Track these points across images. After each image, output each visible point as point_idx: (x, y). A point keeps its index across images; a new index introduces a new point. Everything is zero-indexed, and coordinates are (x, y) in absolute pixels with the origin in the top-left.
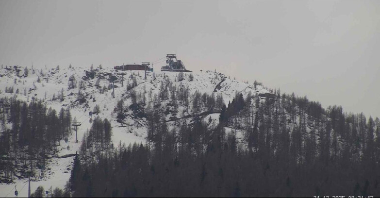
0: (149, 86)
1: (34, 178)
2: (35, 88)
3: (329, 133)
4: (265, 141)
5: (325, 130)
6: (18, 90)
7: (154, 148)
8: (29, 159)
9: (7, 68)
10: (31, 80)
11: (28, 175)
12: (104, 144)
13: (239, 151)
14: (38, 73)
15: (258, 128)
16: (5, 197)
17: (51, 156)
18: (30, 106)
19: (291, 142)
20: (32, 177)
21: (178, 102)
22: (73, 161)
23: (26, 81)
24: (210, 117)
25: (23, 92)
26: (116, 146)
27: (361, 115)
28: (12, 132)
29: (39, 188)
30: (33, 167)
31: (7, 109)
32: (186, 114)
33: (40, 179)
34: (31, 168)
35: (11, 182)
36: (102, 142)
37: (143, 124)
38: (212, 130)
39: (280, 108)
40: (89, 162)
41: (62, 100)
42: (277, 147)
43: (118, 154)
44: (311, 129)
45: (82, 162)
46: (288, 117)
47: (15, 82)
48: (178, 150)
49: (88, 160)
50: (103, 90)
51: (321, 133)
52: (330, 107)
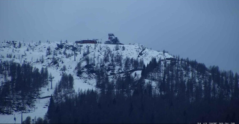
0: (97, 54)
1: (25, 111)
2: (25, 55)
3: (210, 83)
4: (170, 88)
5: (208, 81)
6: (15, 56)
7: (100, 92)
8: (21, 99)
9: (7, 42)
10: (23, 50)
11: (21, 109)
12: (69, 90)
13: (154, 94)
14: (27, 45)
15: (166, 80)
16: (6, 123)
17: (35, 97)
18: (22, 66)
19: (186, 88)
20: (24, 110)
21: (116, 63)
22: (49, 100)
23: (20, 50)
24: (136, 73)
25: (18, 57)
26: (76, 91)
27: (230, 72)
28: (11, 82)
29: (28, 117)
30: (24, 104)
31: (8, 68)
32: (120, 71)
33: (29, 112)
34: (23, 105)
35: (10, 114)
36: (67, 88)
37: (93, 77)
38: (137, 81)
39: (179, 67)
40: (60, 101)
41: (42, 62)
42: (177, 92)
43: (78, 96)
44: (199, 80)
45: (55, 101)
46: (184, 73)
47: (13, 51)
48: (115, 94)
49: (59, 100)
50: (68, 56)
51: (205, 83)
52: (211, 66)
